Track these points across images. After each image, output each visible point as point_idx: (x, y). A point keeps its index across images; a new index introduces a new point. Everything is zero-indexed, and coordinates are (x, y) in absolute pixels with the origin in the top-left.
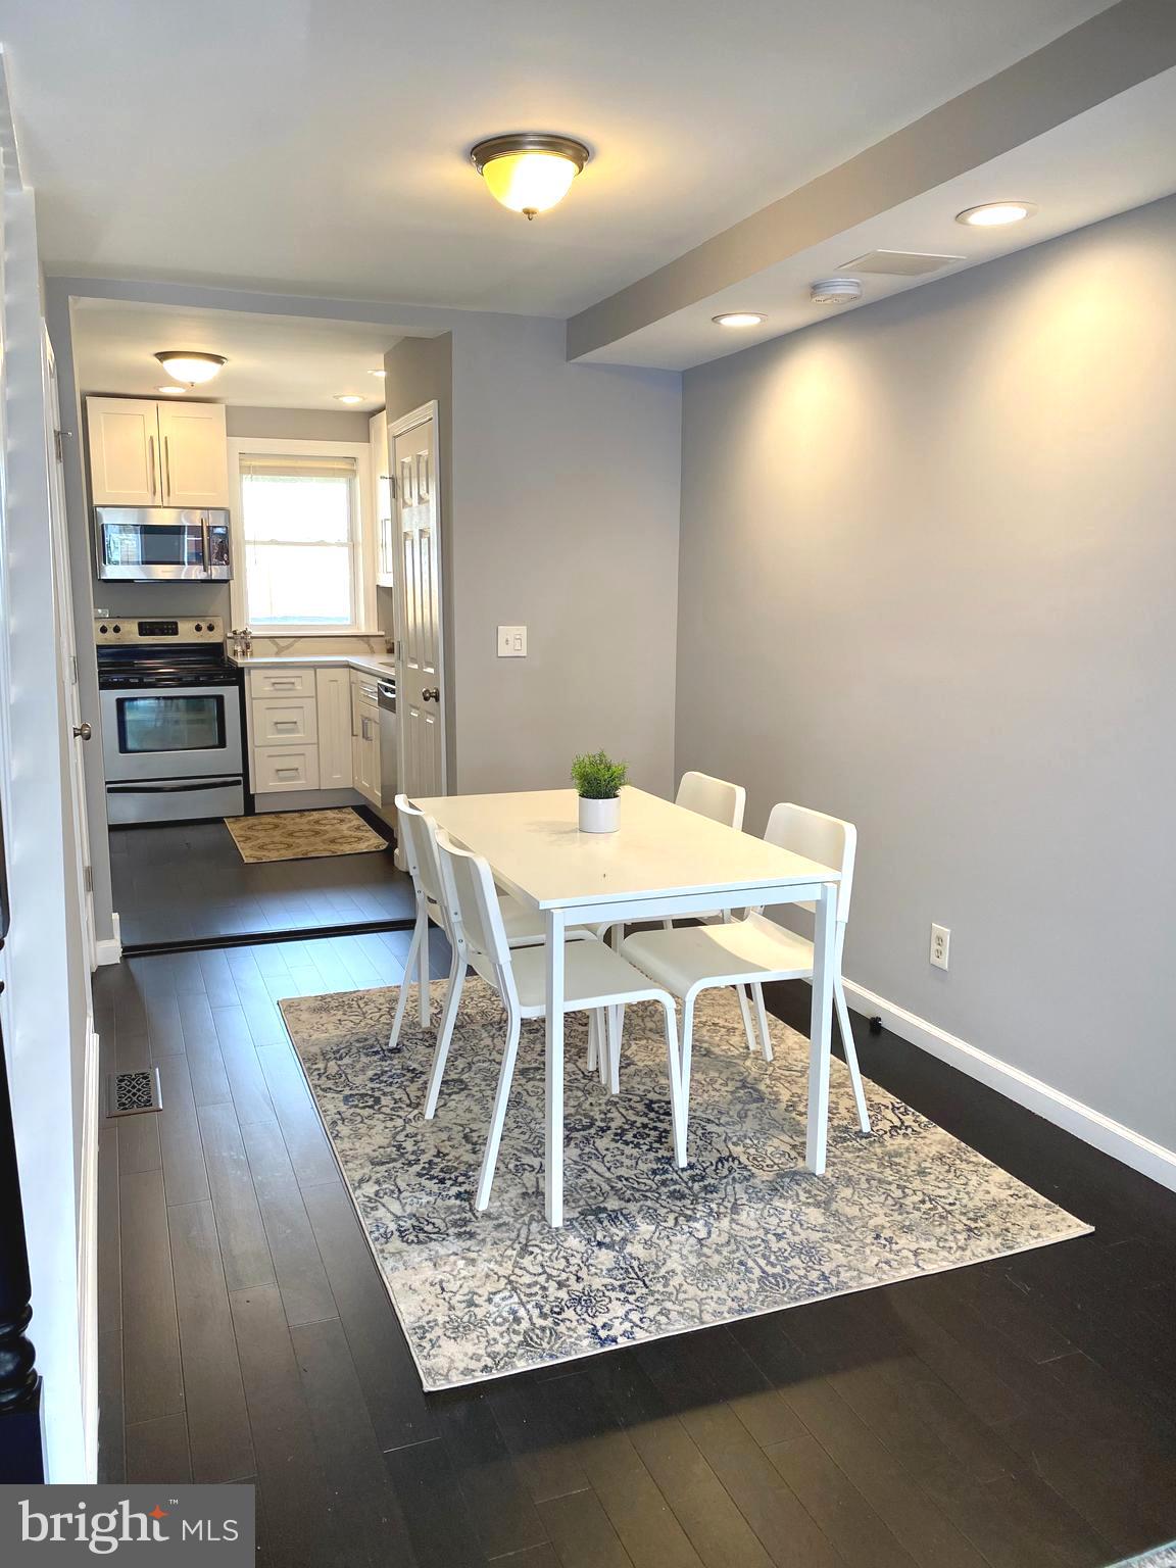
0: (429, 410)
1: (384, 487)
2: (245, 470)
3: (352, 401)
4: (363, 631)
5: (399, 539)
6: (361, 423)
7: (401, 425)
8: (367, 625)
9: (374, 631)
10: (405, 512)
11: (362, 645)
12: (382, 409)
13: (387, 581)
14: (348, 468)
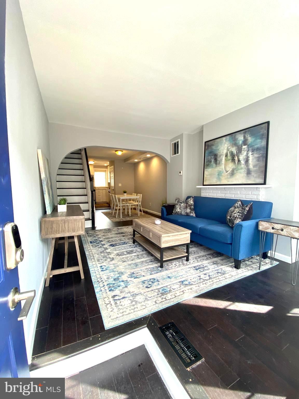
0: (113, 167)
1: (109, 173)
2: (95, 171)
3: (106, 165)
4: (107, 187)
5: (110, 177)
6: (106, 167)
7: (111, 167)
8: (107, 186)
9: (108, 187)
10: (111, 175)
11: (106, 188)
12: (108, 166)
13: (109, 182)
14: (105, 171)
